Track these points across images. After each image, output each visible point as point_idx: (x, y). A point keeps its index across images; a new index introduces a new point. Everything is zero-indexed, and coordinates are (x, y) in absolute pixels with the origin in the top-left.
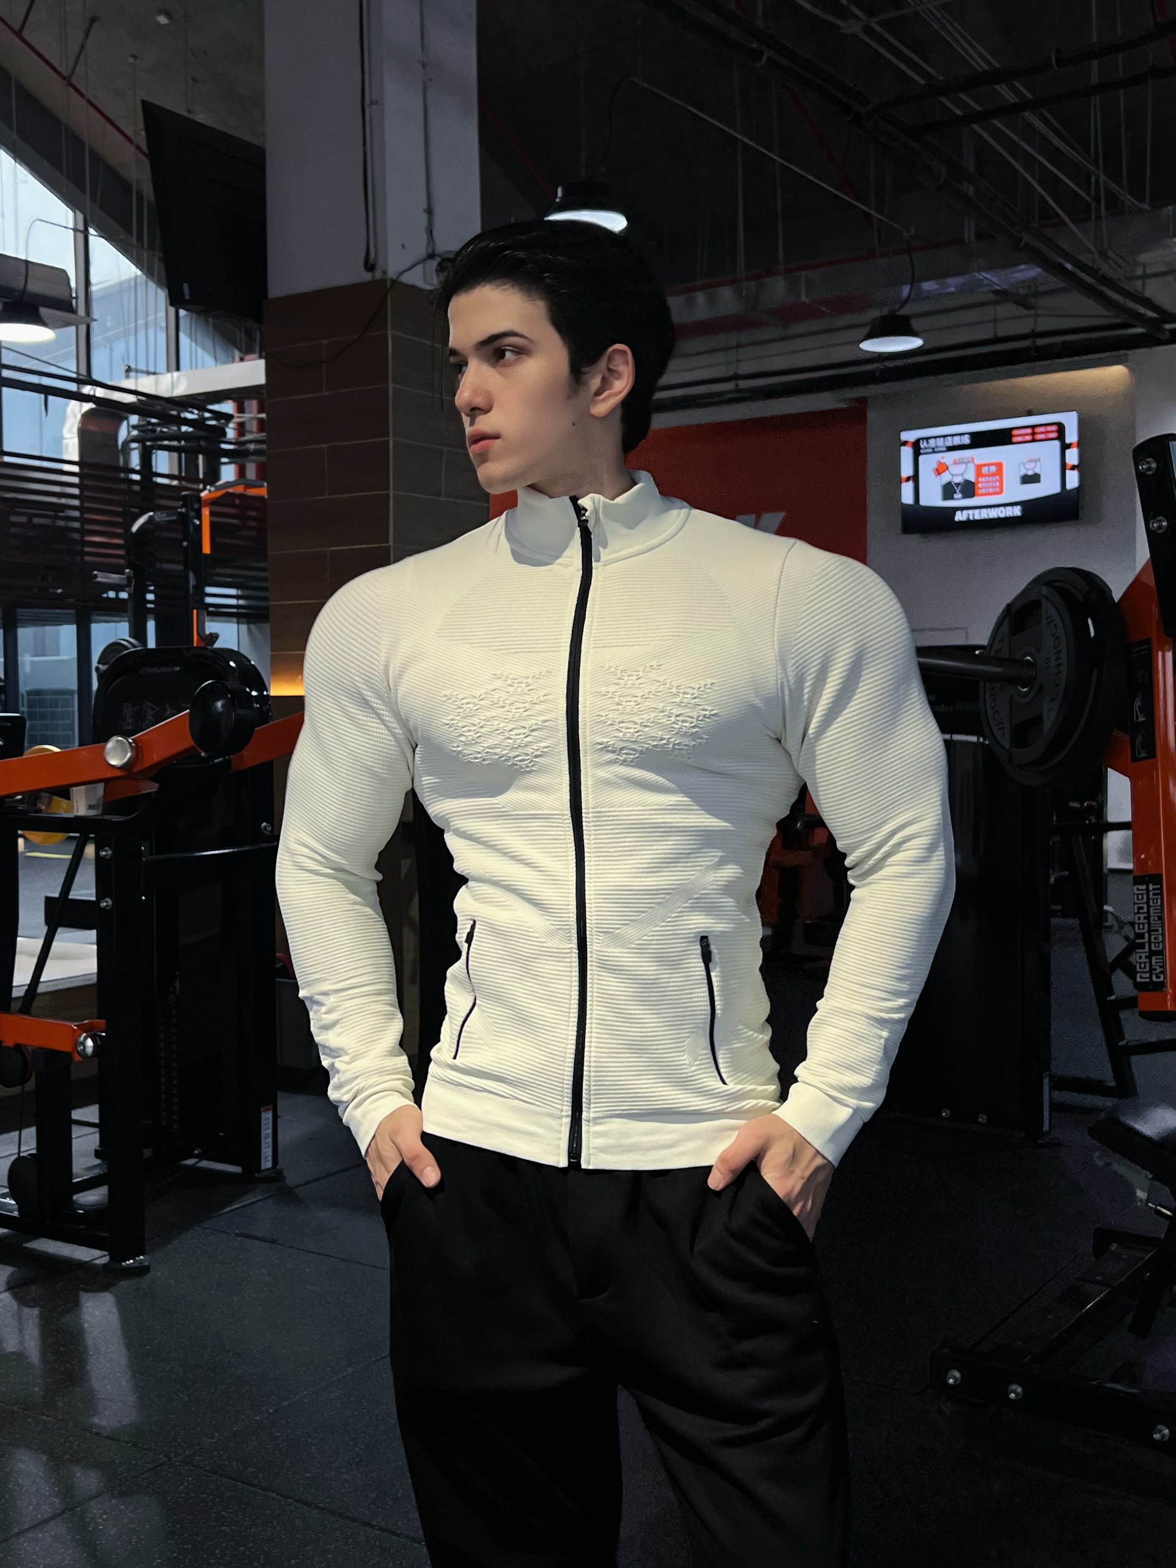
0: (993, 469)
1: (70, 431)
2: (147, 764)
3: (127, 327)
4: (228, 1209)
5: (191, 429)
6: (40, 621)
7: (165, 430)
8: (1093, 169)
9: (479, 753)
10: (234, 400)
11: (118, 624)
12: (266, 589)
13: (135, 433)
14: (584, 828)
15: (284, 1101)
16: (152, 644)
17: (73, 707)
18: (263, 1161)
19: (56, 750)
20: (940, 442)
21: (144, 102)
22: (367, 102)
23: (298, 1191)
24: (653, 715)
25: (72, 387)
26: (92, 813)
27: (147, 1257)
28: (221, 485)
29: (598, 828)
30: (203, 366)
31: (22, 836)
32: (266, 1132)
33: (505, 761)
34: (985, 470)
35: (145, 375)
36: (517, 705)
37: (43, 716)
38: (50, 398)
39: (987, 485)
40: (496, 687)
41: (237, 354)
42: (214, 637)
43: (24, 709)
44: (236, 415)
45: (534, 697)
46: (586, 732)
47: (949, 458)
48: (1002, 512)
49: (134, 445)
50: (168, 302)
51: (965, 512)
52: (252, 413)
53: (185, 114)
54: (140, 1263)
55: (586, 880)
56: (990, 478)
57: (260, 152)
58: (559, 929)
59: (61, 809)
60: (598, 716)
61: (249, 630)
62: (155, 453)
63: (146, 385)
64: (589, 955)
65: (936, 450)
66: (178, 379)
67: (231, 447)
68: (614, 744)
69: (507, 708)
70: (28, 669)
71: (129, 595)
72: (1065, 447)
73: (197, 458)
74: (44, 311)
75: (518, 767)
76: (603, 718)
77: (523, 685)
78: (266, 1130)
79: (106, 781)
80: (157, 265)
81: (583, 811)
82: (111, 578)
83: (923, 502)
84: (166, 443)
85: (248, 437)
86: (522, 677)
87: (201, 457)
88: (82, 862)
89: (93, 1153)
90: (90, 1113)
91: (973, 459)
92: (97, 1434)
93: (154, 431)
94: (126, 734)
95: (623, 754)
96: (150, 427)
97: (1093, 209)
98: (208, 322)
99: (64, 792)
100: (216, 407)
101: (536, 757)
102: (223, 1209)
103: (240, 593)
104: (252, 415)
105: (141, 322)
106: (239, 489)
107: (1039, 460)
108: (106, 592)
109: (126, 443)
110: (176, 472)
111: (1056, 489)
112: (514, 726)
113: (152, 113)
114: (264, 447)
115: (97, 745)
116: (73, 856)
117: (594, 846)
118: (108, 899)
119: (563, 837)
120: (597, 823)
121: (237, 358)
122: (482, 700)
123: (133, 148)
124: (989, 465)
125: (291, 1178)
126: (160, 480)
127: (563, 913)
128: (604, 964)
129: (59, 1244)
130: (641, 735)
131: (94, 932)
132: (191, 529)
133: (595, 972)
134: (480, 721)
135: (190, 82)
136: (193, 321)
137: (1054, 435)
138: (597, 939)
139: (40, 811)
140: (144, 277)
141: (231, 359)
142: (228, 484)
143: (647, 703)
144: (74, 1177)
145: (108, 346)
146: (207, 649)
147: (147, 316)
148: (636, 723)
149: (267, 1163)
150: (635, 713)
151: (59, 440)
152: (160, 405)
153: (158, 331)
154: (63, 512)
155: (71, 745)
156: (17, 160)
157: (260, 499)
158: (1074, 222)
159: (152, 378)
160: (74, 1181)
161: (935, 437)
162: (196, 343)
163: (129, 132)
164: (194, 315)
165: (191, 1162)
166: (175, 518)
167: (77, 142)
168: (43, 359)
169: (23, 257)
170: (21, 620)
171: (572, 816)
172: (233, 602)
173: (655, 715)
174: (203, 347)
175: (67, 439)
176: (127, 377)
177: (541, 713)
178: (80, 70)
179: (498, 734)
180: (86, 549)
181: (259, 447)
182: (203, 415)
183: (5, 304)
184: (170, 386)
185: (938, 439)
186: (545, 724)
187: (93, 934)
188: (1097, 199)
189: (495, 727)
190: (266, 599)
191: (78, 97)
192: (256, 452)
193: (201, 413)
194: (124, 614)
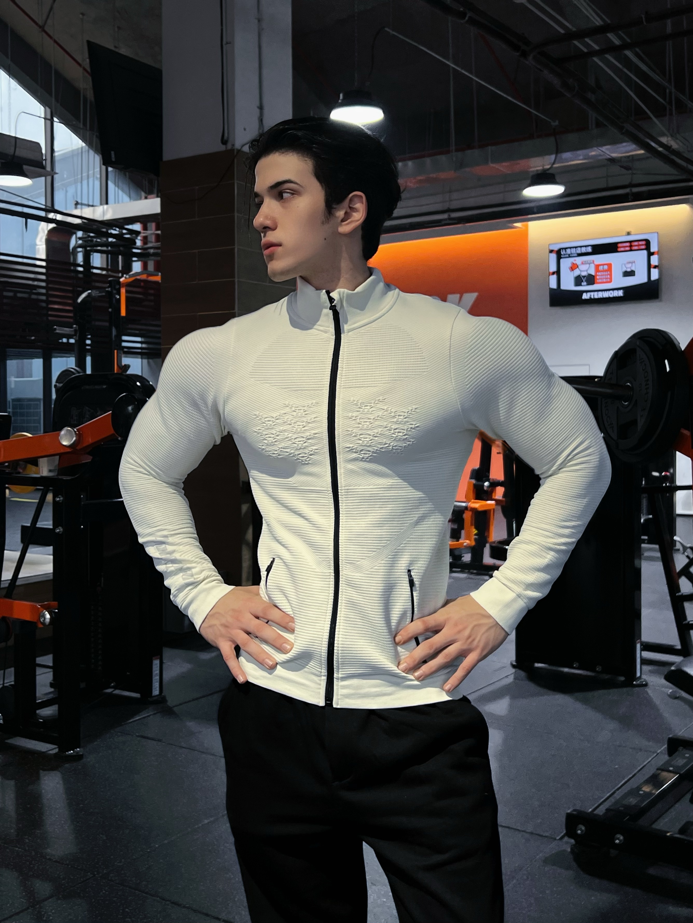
0: (606, 267)
1: (41, 241)
2: (85, 445)
3: (76, 178)
4: (131, 720)
5: (114, 240)
6: (22, 356)
7: (99, 240)
8: (668, 85)
9: (276, 451)
10: (141, 223)
11: (68, 359)
12: (159, 338)
13: (80, 242)
14: (340, 499)
15: (167, 653)
16: (89, 371)
17: (40, 409)
18: (153, 690)
19: (30, 435)
20: (573, 251)
21: (89, 42)
22: (224, 42)
23: (175, 709)
24: (380, 430)
25: (42, 214)
26: (51, 474)
27: (82, 749)
28: (133, 274)
29: (347, 499)
30: (122, 202)
31: (8, 488)
32: (156, 672)
33: (293, 456)
34: (601, 268)
35: (87, 207)
36: (299, 423)
37: (22, 415)
38: (29, 220)
39: (602, 277)
40: (286, 412)
41: (143, 194)
42: (127, 367)
43: (10, 410)
44: (142, 231)
45: (309, 418)
46: (339, 440)
47: (579, 260)
48: (611, 294)
49: (79, 249)
50: (102, 163)
51: (589, 294)
52: (152, 231)
53: (112, 48)
54: (77, 753)
55: (340, 531)
56: (604, 273)
57: (159, 72)
58: (323, 560)
59: (32, 472)
60: (347, 431)
61: (148, 362)
62: (93, 254)
63: (88, 213)
64: (341, 577)
65: (570, 255)
66: (107, 209)
67: (139, 251)
68: (357, 448)
69: (293, 425)
70: (13, 386)
71: (76, 341)
72: (650, 254)
73: (118, 258)
74: (25, 167)
75: (300, 461)
76: (350, 432)
77: (302, 411)
78: (156, 670)
79: (61, 455)
80: (95, 140)
81: (339, 488)
82: (65, 331)
83: (563, 287)
84: (99, 248)
85: (150, 245)
86: (301, 406)
87: (120, 257)
88: (45, 504)
89: (49, 685)
90: (48, 660)
91: (593, 261)
92: (50, 859)
93: (92, 241)
94: (73, 427)
95: (362, 454)
96: (90, 239)
97: (668, 109)
98: (126, 175)
99: (34, 462)
100: (130, 227)
101: (311, 455)
102: (128, 720)
103: (143, 340)
104: (152, 232)
105: (85, 174)
106: (144, 277)
107: (634, 262)
108: (61, 339)
109: (75, 248)
110: (105, 266)
111: (645, 280)
112: (297, 436)
113: (93, 48)
114: (159, 251)
115: (54, 433)
116: (40, 500)
117: (345, 510)
118: (60, 528)
119: (328, 504)
120: (347, 496)
121: (143, 197)
122: (277, 419)
123: (81, 70)
124: (603, 265)
125: (170, 702)
126: (95, 271)
127: (326, 551)
128: (349, 583)
129: (27, 740)
130: (373, 442)
131: (51, 547)
132: (114, 301)
133: (344, 588)
134: (276, 432)
135: (116, 29)
136: (117, 174)
137: (643, 247)
138: (346, 567)
139: (19, 473)
140: (87, 148)
141: (139, 198)
142: (137, 274)
143: (376, 423)
144: (37, 699)
145: (64, 189)
146: (123, 375)
147: (88, 171)
148: (370, 435)
149: (156, 692)
150: (370, 429)
151: (34, 246)
152: (96, 225)
153: (95, 179)
154: (35, 290)
155: (39, 432)
156: (11, 76)
157: (156, 283)
158: (656, 117)
159: (91, 208)
160: (37, 701)
161: (570, 248)
162: (118, 187)
163: (79, 59)
164: (117, 170)
165: (109, 691)
166: (104, 294)
167: (47, 66)
168: (25, 196)
169: (14, 135)
170: (9, 355)
171: (333, 492)
172: (139, 345)
173: (381, 429)
174: (123, 190)
175: (40, 245)
176: (76, 208)
177: (313, 428)
178: (49, 22)
179: (288, 440)
180: (50, 313)
181: (156, 251)
182: (122, 232)
183: (2, 163)
184: (102, 213)
185: (572, 249)
186: (315, 435)
187: (51, 548)
188: (670, 103)
189: (286, 436)
190: (159, 344)
191: (48, 39)
192: (154, 254)
193: (120, 230)
194: (72, 352)
